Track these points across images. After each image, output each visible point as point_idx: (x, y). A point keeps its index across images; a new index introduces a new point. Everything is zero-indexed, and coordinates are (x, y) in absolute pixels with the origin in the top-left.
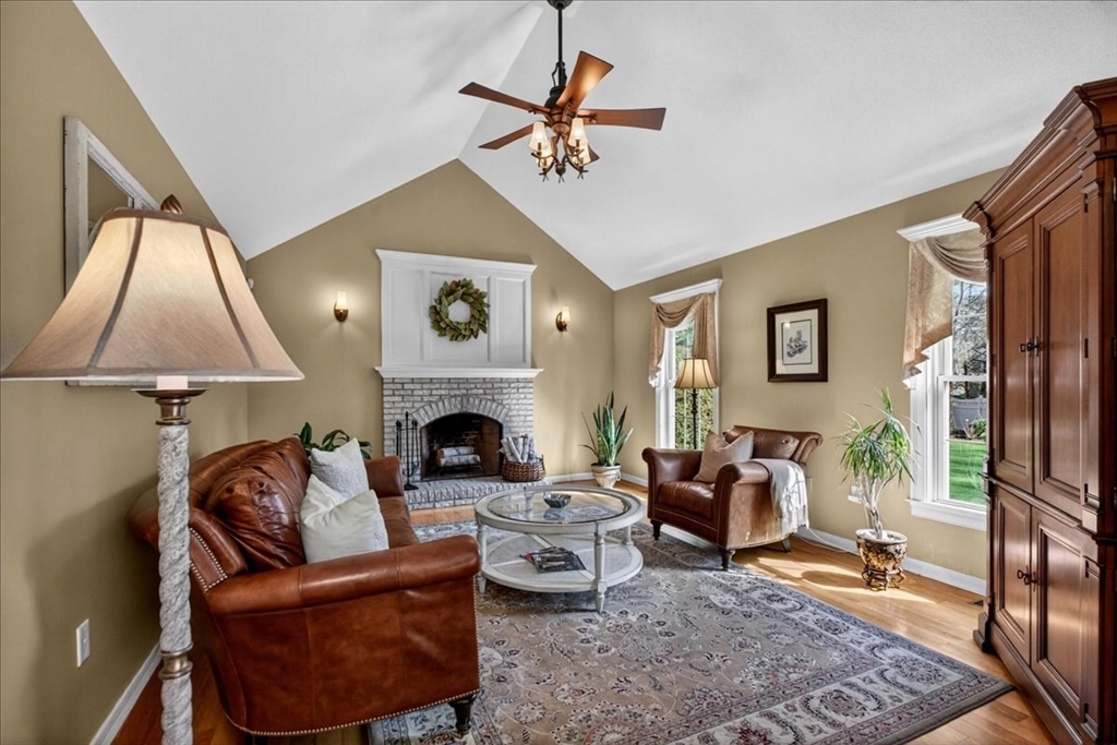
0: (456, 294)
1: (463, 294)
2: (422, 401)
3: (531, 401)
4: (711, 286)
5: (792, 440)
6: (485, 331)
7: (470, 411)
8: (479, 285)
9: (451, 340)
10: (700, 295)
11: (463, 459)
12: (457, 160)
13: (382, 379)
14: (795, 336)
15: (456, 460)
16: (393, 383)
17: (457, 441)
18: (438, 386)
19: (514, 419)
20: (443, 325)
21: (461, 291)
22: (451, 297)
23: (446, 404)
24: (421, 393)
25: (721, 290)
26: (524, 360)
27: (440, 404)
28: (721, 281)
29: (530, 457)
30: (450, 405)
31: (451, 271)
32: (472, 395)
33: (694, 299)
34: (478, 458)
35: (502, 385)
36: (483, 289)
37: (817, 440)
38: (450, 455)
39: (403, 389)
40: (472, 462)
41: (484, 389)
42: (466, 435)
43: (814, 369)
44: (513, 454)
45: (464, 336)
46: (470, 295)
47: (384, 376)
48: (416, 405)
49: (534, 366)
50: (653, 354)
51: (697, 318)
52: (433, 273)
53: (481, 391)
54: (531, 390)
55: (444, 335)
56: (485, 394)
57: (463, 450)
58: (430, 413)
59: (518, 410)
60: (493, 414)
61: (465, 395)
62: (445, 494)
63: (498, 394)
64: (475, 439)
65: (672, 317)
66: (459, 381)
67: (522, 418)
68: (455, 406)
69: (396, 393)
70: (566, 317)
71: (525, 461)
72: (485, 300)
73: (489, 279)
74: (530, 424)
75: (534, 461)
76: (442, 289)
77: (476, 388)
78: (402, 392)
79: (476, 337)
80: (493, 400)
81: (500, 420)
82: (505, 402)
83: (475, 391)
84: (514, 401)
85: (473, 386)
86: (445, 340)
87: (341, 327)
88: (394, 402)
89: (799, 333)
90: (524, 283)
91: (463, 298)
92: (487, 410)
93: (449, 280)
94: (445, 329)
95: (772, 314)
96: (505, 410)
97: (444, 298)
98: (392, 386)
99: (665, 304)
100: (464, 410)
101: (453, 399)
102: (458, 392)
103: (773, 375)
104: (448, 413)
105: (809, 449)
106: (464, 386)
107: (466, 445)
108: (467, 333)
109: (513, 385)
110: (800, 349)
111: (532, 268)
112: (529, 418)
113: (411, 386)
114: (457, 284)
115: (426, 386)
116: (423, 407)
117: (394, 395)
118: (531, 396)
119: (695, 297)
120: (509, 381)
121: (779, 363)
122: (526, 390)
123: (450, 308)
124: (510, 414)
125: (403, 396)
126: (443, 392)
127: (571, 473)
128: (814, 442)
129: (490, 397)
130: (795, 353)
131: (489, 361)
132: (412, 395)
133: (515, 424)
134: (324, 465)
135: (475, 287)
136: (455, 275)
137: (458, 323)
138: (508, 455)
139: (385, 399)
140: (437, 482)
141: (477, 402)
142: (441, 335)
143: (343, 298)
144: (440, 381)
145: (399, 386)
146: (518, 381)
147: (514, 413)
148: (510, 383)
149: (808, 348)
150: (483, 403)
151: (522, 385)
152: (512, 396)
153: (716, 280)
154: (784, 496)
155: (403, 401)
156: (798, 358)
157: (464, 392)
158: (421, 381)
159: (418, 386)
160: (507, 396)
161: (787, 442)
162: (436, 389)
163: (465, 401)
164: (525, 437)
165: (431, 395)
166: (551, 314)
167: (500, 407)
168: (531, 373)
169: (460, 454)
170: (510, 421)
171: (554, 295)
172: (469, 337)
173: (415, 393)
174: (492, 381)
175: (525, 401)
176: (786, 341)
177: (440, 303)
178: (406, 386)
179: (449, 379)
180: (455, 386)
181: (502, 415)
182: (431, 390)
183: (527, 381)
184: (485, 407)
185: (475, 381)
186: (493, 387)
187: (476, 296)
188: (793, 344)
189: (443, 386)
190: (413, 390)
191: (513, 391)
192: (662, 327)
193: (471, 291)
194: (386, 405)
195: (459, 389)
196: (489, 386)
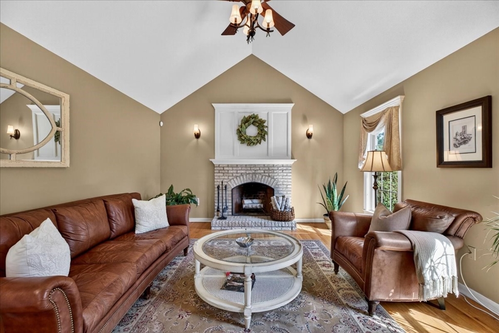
0: (249, 122)
1: (254, 122)
2: (233, 176)
3: (290, 177)
4: (396, 101)
5: (446, 216)
6: (265, 140)
7: (257, 181)
8: (262, 116)
9: (248, 145)
10: (388, 108)
11: (254, 206)
12: (252, 54)
13: (214, 165)
14: (460, 131)
15: (250, 206)
16: (219, 167)
17: (254, 196)
18: (240, 168)
19: (281, 186)
20: (243, 138)
21: (252, 121)
22: (247, 124)
23: (245, 177)
24: (232, 172)
25: (403, 103)
26: (287, 155)
27: (242, 177)
28: (403, 97)
29: (285, 208)
30: (246, 177)
31: (249, 110)
32: (257, 173)
33: (384, 112)
34: (262, 206)
35: (274, 168)
36: (264, 118)
37: (474, 219)
38: (248, 203)
39: (224, 170)
40: (259, 207)
41: (264, 170)
42: (260, 193)
43: (478, 156)
44: (276, 206)
45: (254, 143)
46: (257, 122)
47: (214, 163)
48: (230, 178)
49: (292, 158)
50: (361, 150)
51: (386, 124)
52: (239, 113)
53: (263, 171)
54: (290, 171)
55: (244, 143)
56: (264, 173)
57: (255, 201)
58: (236, 182)
59: (283, 182)
60: (269, 184)
61: (254, 173)
62: (237, 223)
63: (271, 173)
64: (264, 196)
65: (371, 125)
66: (251, 166)
67: (285, 186)
68: (249, 179)
69: (220, 172)
70: (311, 131)
71: (283, 210)
72: (265, 124)
73: (268, 113)
74: (290, 189)
75: (287, 210)
76: (242, 120)
77: (260, 170)
78: (223, 172)
79: (260, 143)
80: (269, 176)
81: (272, 187)
82: (275, 177)
83: (259, 171)
84: (280, 177)
85: (258, 169)
86: (245, 146)
87: (197, 141)
88: (219, 176)
89: (464, 128)
90: (287, 113)
91: (253, 123)
92: (266, 181)
93: (247, 115)
94: (244, 140)
95: (440, 115)
96: (275, 182)
97: (243, 125)
98: (219, 169)
99: (368, 118)
100: (254, 181)
101: (248, 175)
102: (250, 172)
103: (441, 162)
104: (245, 182)
105: (466, 225)
106: (254, 168)
107: (259, 199)
108: (255, 142)
109: (280, 168)
110: (465, 141)
111: (292, 105)
112: (288, 186)
113: (227, 168)
114: (250, 117)
115: (234, 169)
116: (233, 179)
117: (219, 173)
118: (290, 174)
119: (384, 110)
120: (278, 166)
121: (446, 153)
122: (287, 171)
123: (247, 130)
124: (278, 183)
125: (224, 173)
126: (243, 172)
127: (314, 218)
128: (471, 221)
129: (267, 175)
130: (460, 144)
131: (268, 156)
132: (228, 173)
133: (281, 189)
134: (137, 207)
135: (260, 118)
136: (251, 113)
137: (251, 137)
138: (273, 205)
139: (215, 174)
140: (239, 217)
141: (260, 177)
142: (242, 143)
143: (197, 127)
144: (242, 166)
145: (222, 169)
146: (283, 166)
147: (281, 183)
148: (278, 167)
149: (473, 140)
150: (264, 177)
151: (285, 168)
152: (279, 174)
153: (399, 97)
154: (427, 266)
155: (223, 176)
156: (463, 148)
157: (254, 171)
158: (232, 166)
159: (231, 169)
160: (276, 174)
161: (441, 218)
162: (240, 170)
163: (254, 176)
164: (283, 197)
165: (237, 173)
166: (303, 130)
167: (273, 180)
168: (291, 162)
169: (253, 203)
170: (278, 188)
171: (305, 119)
172: (257, 143)
173: (229, 172)
174: (268, 166)
175: (286, 177)
176: (453, 135)
177: (241, 127)
178: (225, 168)
179: (246, 165)
180: (249, 169)
181: (274, 184)
182: (237, 170)
183: (287, 166)
184: (264, 180)
185: (259, 166)
186: (269, 170)
187: (259, 122)
188: (459, 138)
189: (243, 169)
190: (228, 170)
191: (280, 172)
192: (366, 133)
193: (257, 120)
194: (216, 177)
195: (251, 170)
196: (267, 169)
